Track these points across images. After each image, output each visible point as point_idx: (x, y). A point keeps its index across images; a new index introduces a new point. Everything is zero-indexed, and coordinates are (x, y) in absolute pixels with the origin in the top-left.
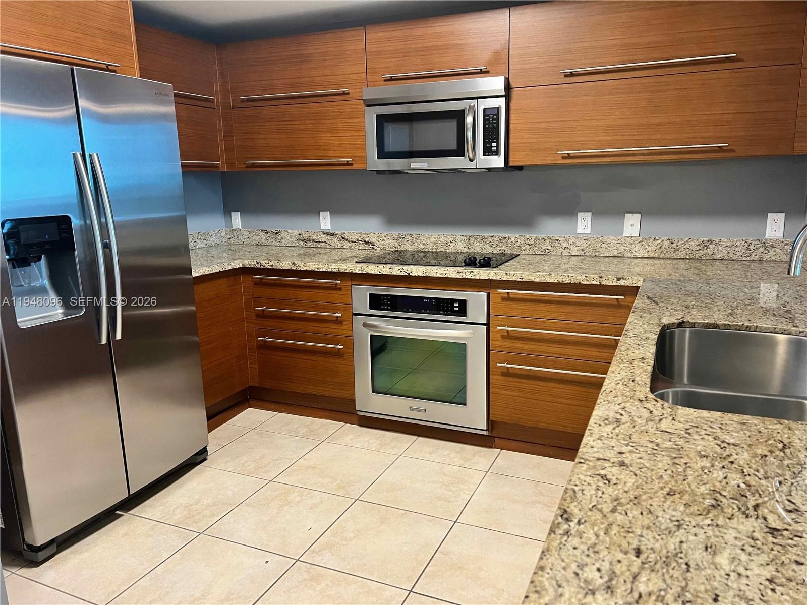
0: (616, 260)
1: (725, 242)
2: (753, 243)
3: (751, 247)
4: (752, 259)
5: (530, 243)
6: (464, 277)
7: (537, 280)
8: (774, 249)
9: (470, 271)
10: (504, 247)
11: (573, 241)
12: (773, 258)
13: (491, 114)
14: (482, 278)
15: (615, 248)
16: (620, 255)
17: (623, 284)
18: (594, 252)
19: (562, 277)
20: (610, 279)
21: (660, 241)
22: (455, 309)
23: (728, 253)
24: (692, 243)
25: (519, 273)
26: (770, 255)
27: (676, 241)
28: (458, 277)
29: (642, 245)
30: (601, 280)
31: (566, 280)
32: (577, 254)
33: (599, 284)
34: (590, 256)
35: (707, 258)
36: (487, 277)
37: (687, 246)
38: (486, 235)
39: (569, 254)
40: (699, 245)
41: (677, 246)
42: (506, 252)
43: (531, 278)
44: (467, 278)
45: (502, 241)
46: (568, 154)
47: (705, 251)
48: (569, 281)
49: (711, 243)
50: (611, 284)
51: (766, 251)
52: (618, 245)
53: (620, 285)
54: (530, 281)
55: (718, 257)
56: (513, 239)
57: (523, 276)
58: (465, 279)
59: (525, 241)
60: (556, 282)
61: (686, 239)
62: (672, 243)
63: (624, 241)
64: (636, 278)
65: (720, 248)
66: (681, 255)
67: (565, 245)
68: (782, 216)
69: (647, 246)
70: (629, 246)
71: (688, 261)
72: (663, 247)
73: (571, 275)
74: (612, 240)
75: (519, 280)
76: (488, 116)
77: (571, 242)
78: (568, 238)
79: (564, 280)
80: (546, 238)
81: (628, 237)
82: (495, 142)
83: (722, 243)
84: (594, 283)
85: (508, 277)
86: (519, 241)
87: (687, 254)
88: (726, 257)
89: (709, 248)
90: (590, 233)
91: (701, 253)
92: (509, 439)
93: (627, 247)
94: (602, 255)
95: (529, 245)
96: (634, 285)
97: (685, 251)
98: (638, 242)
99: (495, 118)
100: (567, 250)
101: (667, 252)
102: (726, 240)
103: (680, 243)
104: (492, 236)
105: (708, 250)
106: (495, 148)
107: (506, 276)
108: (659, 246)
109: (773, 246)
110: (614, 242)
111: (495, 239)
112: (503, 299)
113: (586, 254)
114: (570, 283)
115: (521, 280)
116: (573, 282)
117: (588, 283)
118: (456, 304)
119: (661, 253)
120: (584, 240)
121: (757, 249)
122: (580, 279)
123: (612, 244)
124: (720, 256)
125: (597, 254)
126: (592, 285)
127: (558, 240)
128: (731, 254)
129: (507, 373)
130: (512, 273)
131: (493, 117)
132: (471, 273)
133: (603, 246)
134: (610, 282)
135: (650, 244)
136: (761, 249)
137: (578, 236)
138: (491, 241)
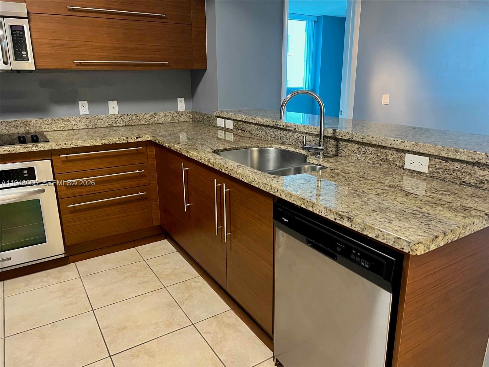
0: (108, 129)
1: (162, 114)
2: (174, 113)
3: (174, 116)
4: (175, 121)
5: (48, 123)
6: (31, 150)
7: (88, 145)
8: (183, 116)
9: (35, 145)
10: (27, 128)
11: (79, 119)
12: (183, 120)
13: (18, 30)
14: (46, 149)
15: (106, 122)
16: (110, 126)
17: (140, 140)
18: (94, 125)
19: (104, 141)
20: (133, 139)
21: (130, 116)
22: (25, 175)
23: (164, 119)
24: (147, 116)
25: (74, 142)
26: (182, 119)
27: (139, 115)
28: (25, 151)
29: (121, 119)
30: (128, 139)
31: (107, 142)
32: (83, 128)
33: (126, 142)
34: (92, 128)
35: (155, 123)
36: (50, 148)
37: (145, 117)
38: (10, 120)
39: (78, 128)
40: (150, 116)
41: (140, 118)
42: (30, 131)
43: (83, 144)
44: (33, 151)
45: (24, 124)
46: (80, 63)
47: (154, 119)
48: (109, 143)
49: (156, 115)
50: (134, 141)
51: (180, 117)
52: (108, 120)
53: (138, 141)
54: (83, 146)
55: (160, 122)
56: (34, 122)
57: (78, 143)
58: (31, 151)
59: (44, 122)
60: (101, 144)
61: (144, 114)
62: (137, 116)
63: (111, 117)
64: (146, 136)
65: (160, 117)
66: (143, 122)
67: (74, 122)
68: (183, 99)
69: (124, 119)
70: (114, 120)
71: (146, 125)
72: (133, 119)
73: (109, 139)
74: (104, 117)
75: (75, 147)
76: (15, 31)
77: (77, 120)
78: (76, 118)
79: (106, 142)
80: (60, 119)
81: (113, 115)
82: (24, 51)
83: (161, 114)
84: (124, 142)
85: (67, 146)
86: (39, 122)
87: (145, 122)
88: (164, 122)
89: (156, 118)
90: (88, 114)
91: (152, 120)
92: (78, 254)
93: (113, 120)
94: (99, 127)
95: (48, 125)
96: (146, 140)
97: (144, 120)
98: (119, 117)
99: (21, 33)
100: (76, 126)
101: (135, 122)
102: (162, 113)
103: (141, 116)
104: (16, 121)
105: (155, 118)
106: (25, 56)
107: (65, 146)
108: (130, 119)
109: (182, 115)
110: (105, 118)
111: (19, 123)
112: (63, 161)
113: (89, 127)
114: (110, 144)
115: (77, 146)
116: (111, 143)
117: (120, 142)
118: (25, 172)
119: (132, 122)
120: (86, 118)
121: (176, 116)
122: (115, 141)
123: (104, 120)
124: (161, 121)
125: (96, 126)
126: (123, 143)
127: (68, 120)
128: (166, 120)
129: (74, 211)
130: (70, 143)
131: (20, 33)
132: (36, 147)
133: (98, 121)
134: (133, 140)
135: (125, 118)
136: (178, 116)
137: (81, 116)
138: (16, 124)
